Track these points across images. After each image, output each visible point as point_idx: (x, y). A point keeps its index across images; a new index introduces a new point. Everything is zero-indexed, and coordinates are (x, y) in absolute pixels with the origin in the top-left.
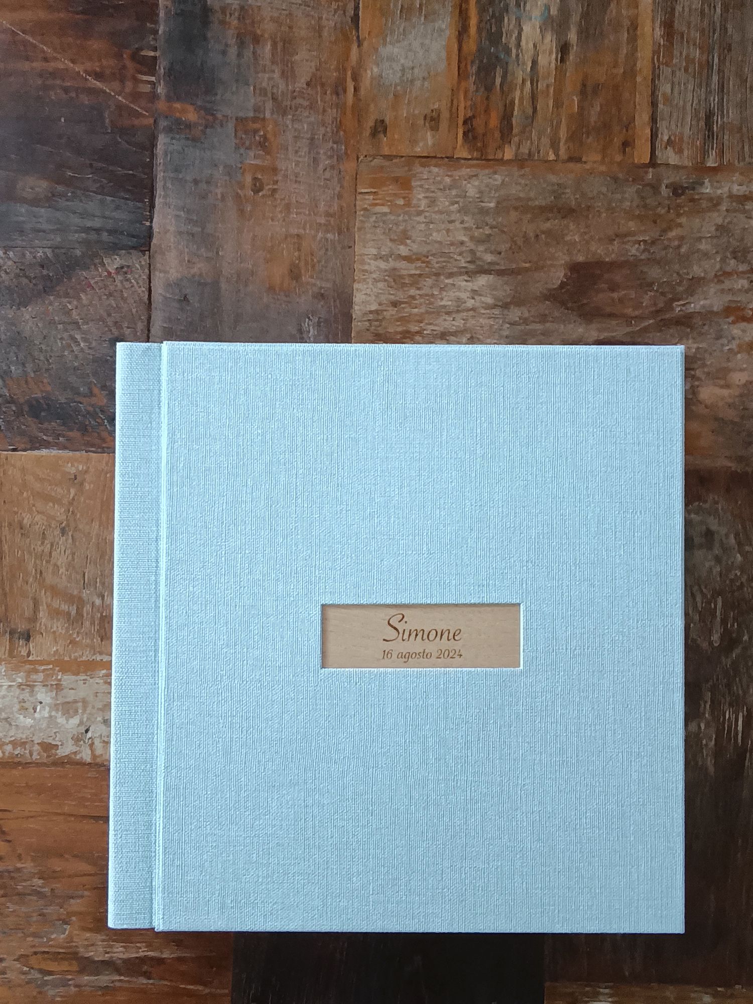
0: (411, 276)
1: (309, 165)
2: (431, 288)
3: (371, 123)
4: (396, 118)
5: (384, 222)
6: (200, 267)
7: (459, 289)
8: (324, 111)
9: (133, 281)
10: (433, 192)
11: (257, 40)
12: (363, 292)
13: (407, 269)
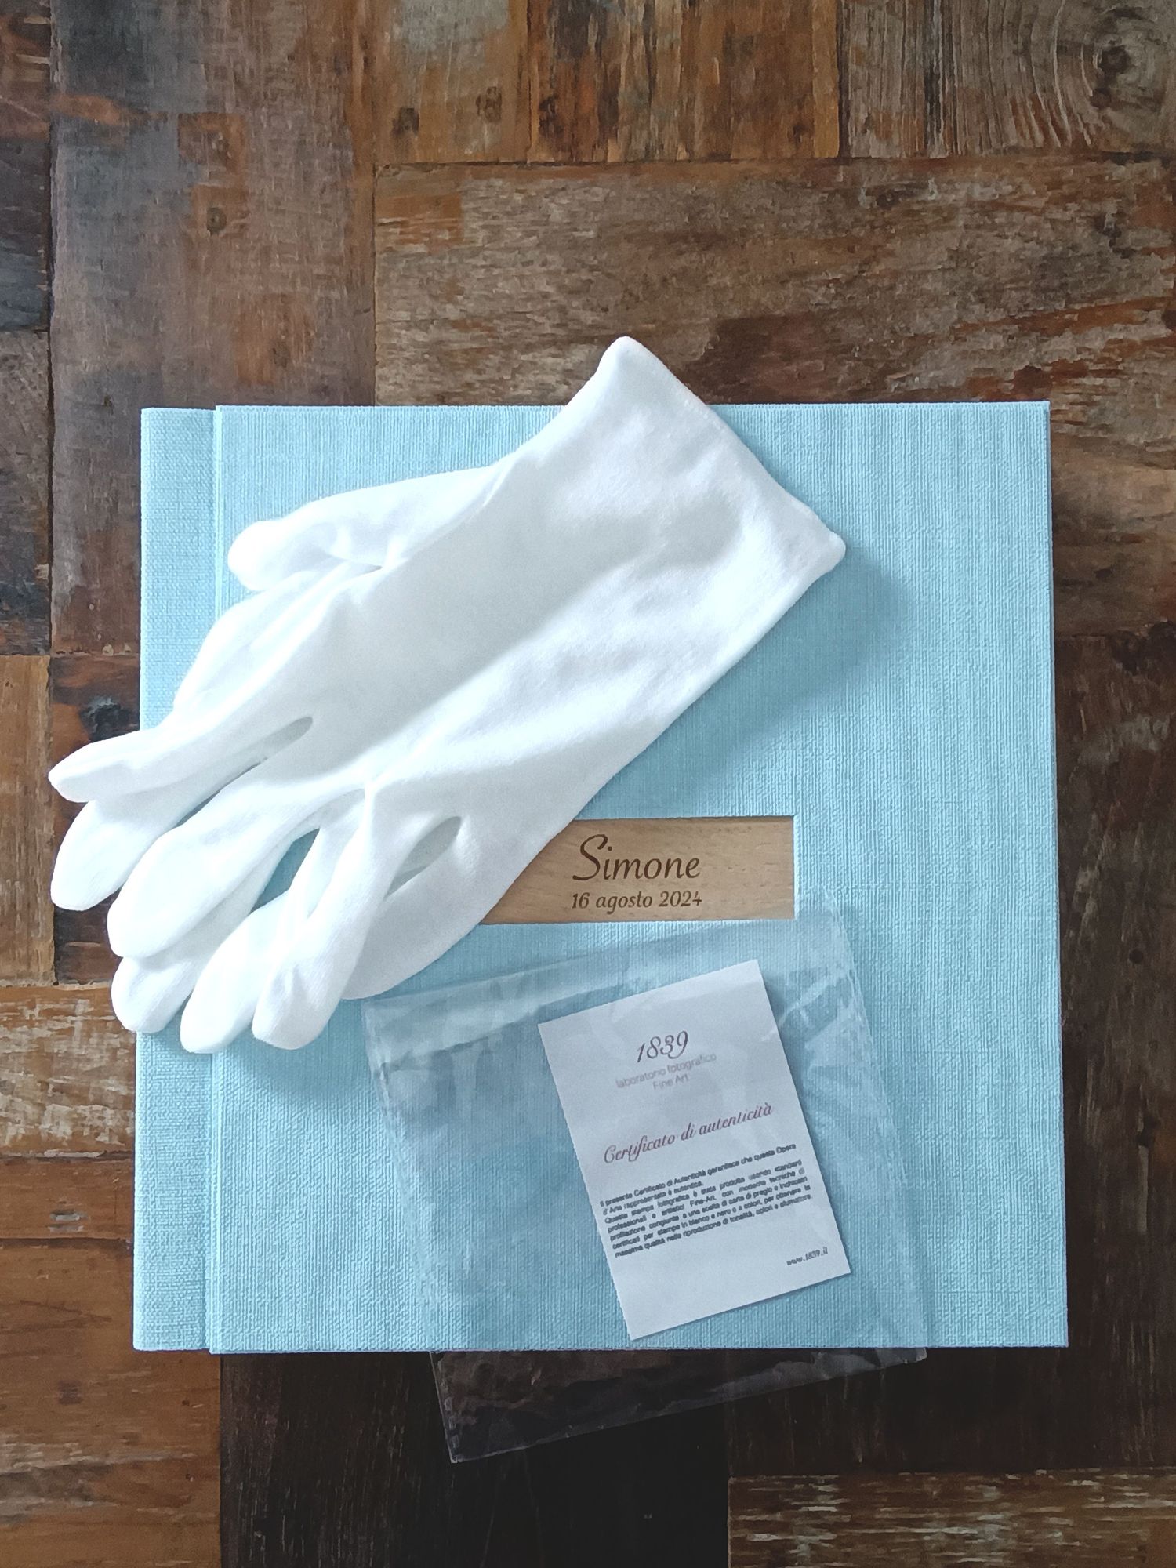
0: (466, 351)
1: (297, 184)
2: (499, 370)
3: (393, 114)
4: (432, 104)
5: (419, 269)
6: (130, 352)
7: (542, 369)
8: (318, 99)
9: (22, 380)
10: (494, 218)
12: (391, 381)
13: (459, 341)
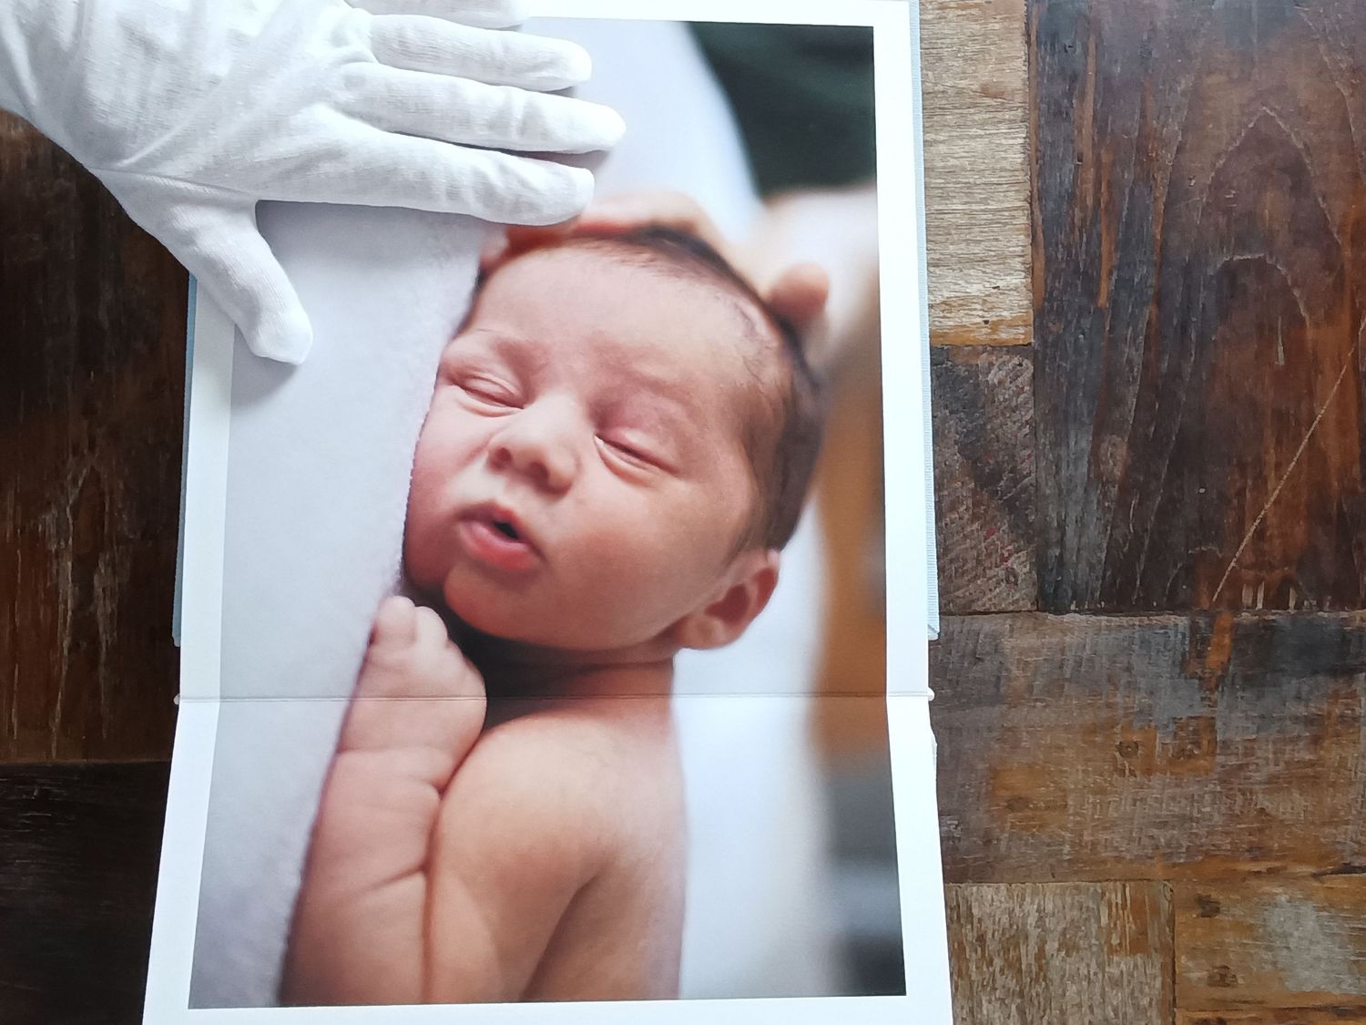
0: (1019, 959)
1: (1158, 817)
2: (1004, 987)
3: (1214, 895)
4: (1223, 929)
5: (1088, 919)
6: (1020, 679)
8: (1227, 833)
9: (998, 590)
10: (1129, 982)
11: (1316, 741)
12: (995, 897)
13: (1027, 954)
